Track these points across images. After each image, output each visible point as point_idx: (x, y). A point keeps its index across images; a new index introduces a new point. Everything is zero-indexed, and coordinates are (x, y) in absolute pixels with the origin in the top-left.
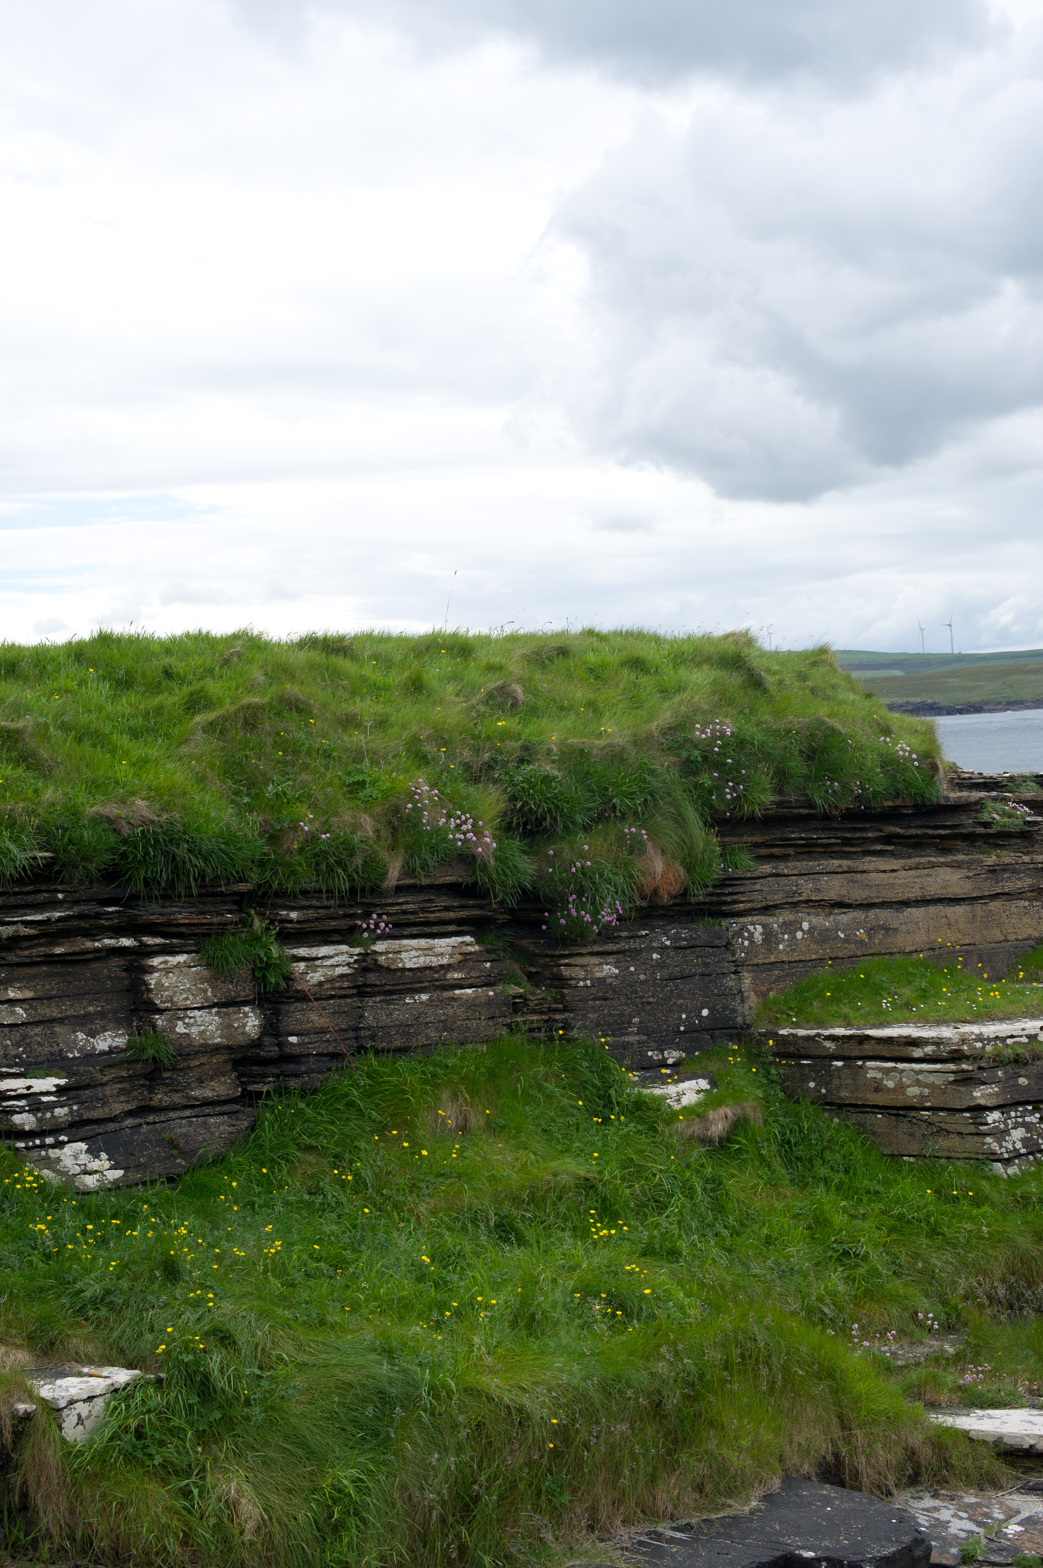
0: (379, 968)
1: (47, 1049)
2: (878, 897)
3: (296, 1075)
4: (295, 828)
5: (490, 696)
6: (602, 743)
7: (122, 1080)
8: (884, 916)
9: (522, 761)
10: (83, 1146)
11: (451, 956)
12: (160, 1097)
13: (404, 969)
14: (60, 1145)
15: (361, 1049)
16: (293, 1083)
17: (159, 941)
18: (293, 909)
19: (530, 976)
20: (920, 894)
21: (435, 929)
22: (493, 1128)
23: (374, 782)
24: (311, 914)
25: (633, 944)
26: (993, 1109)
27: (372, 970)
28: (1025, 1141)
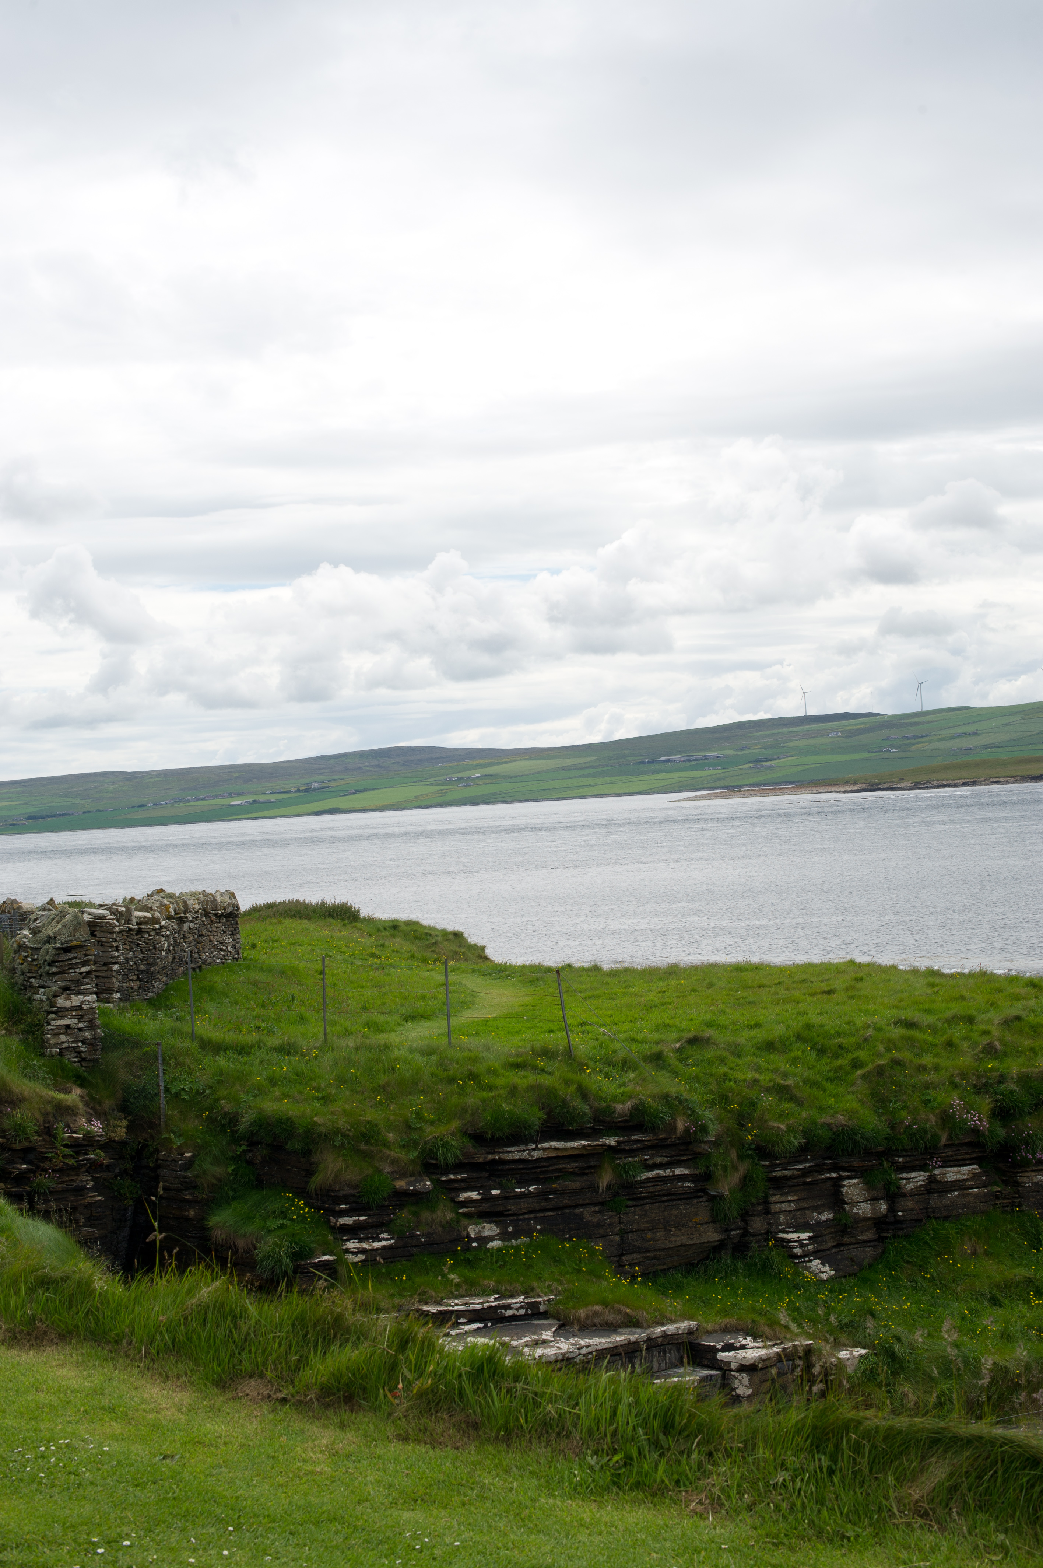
0: (936, 1181)
1: (802, 1220)
3: (902, 1229)
4: (902, 1122)
5: (984, 1048)
6: (1036, 1070)
7: (831, 1233)
9: (1000, 1082)
10: (819, 1261)
11: (967, 1174)
12: (846, 1240)
13: (947, 1182)
14: (811, 1261)
15: (929, 1217)
16: (900, 1233)
17: (846, 1174)
18: (900, 1156)
19: (1003, 1181)
21: (961, 1163)
22: (987, 1254)
23: (935, 1100)
24: (908, 1159)
27: (934, 1182)
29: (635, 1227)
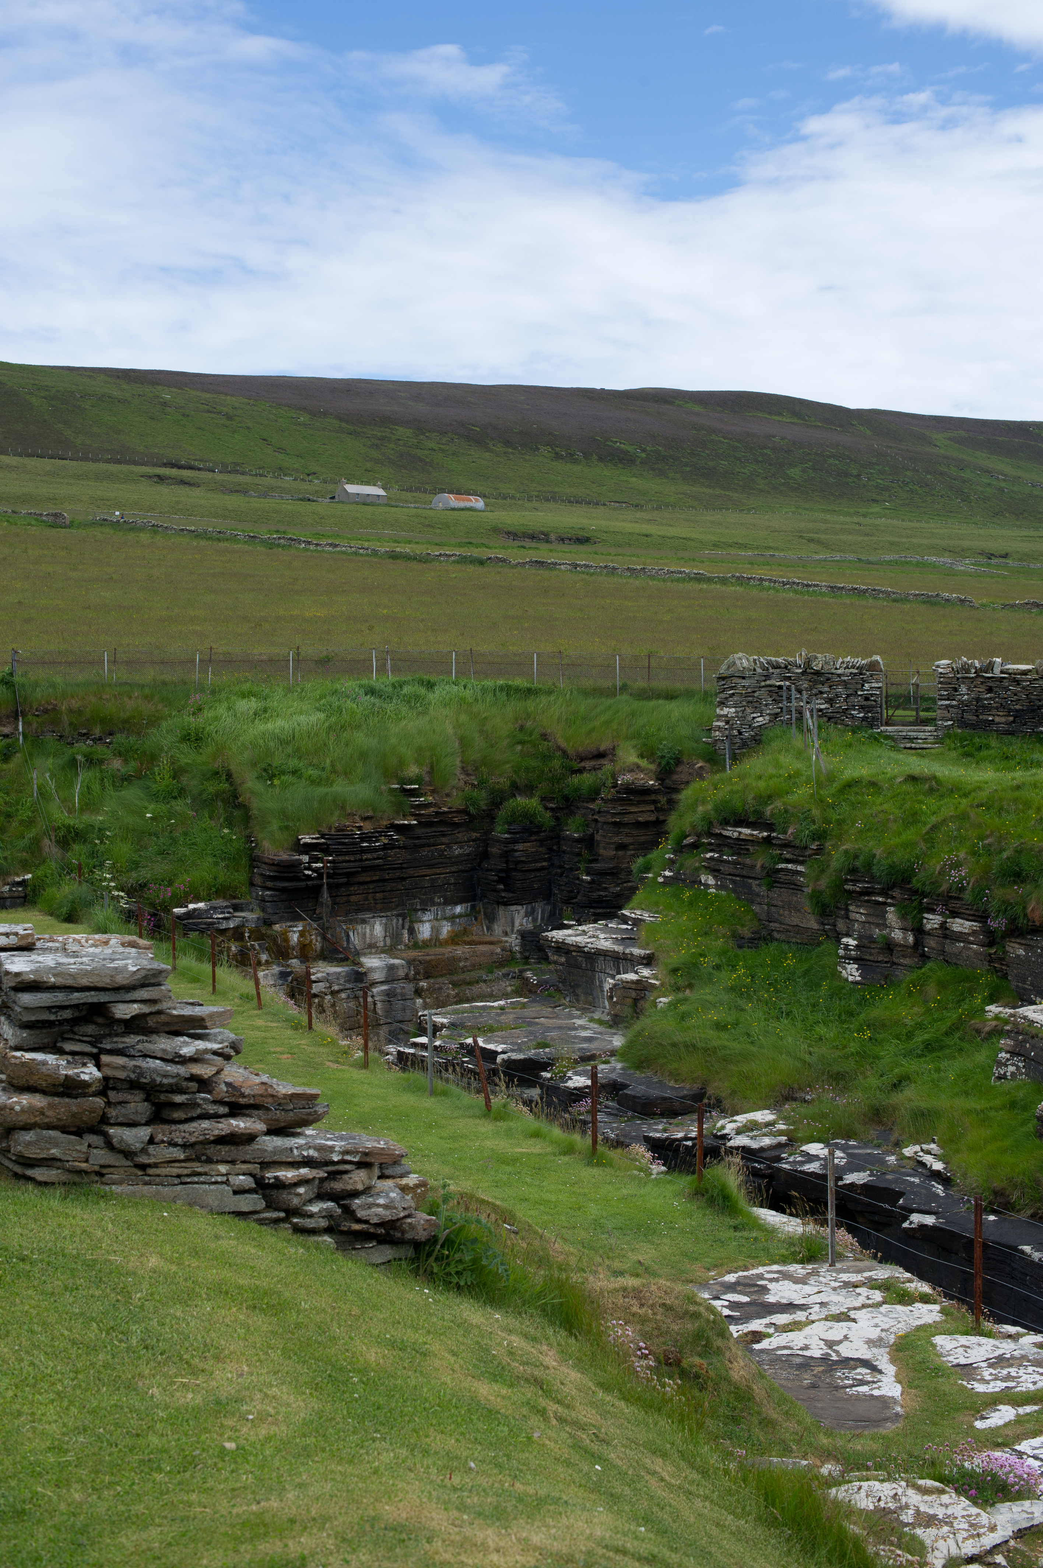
10: (856, 967)
11: (969, 929)
13: (955, 931)
14: (849, 964)
21: (964, 917)
25: (1031, 943)
26: (1007, 1052)
27: (947, 929)
28: (1013, 1073)
29: (775, 903)
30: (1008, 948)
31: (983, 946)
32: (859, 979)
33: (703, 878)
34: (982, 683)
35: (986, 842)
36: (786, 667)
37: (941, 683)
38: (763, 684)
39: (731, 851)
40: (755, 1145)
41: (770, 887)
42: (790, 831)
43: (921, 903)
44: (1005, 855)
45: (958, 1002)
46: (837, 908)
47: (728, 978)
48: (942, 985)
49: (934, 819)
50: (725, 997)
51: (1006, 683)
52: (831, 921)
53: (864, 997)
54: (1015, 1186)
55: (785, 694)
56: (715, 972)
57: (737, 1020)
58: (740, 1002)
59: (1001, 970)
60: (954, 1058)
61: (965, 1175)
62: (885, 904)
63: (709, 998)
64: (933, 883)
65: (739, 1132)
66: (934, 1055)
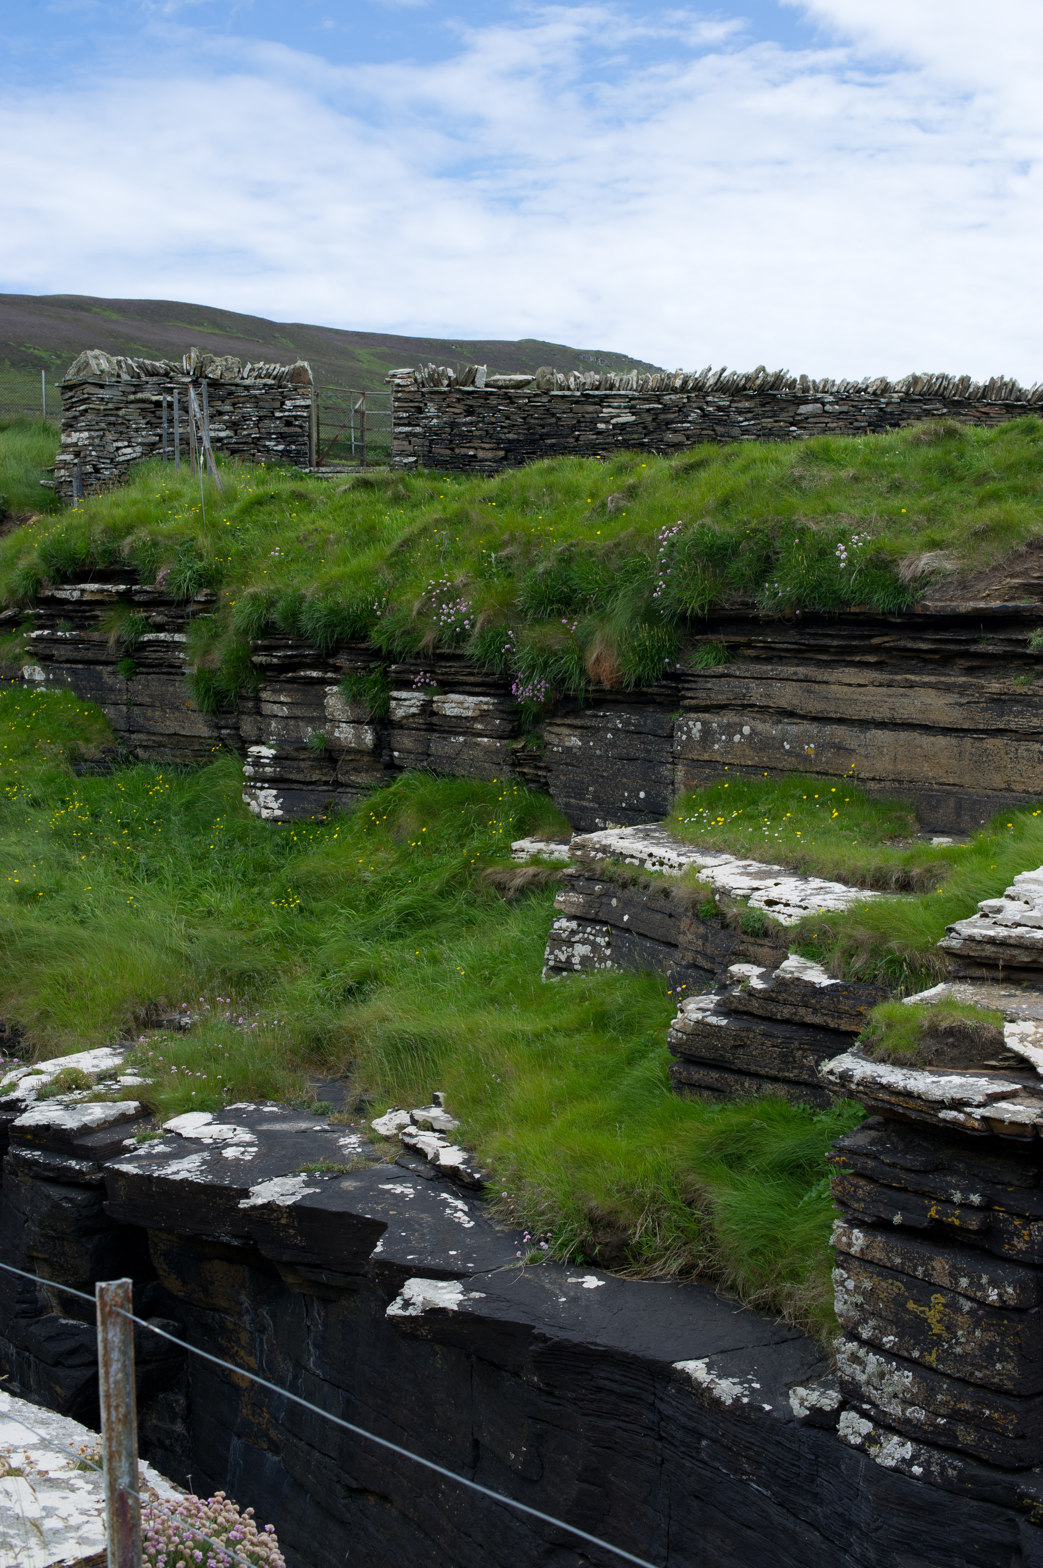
2: (836, 712)
8: (840, 732)
10: (273, 792)
11: (474, 710)
14: (262, 788)
17: (333, 676)
20: (889, 715)
21: (471, 689)
25: (594, 723)
26: (571, 918)
27: (434, 714)
28: (584, 959)
29: (139, 699)
30: (547, 737)
31: (500, 738)
32: (279, 813)
33: (26, 672)
34: (459, 400)
35: (503, 553)
36: (166, 375)
37: (397, 399)
38: (132, 397)
39: (69, 625)
40: (70, 1121)
41: (132, 673)
42: (160, 575)
43: (386, 672)
44: (540, 568)
45: (459, 838)
46: (242, 698)
47: (54, 817)
48: (428, 811)
49: (402, 535)
50: (42, 848)
51: (493, 401)
52: (231, 722)
53: (287, 840)
54: (639, 1206)
55: (164, 413)
56: (31, 811)
57: (58, 883)
58: (68, 855)
59: (536, 780)
60: (459, 937)
61: (517, 1178)
62: (323, 682)
63: (16, 850)
64: (407, 633)
65: (42, 1095)
66: (421, 933)
